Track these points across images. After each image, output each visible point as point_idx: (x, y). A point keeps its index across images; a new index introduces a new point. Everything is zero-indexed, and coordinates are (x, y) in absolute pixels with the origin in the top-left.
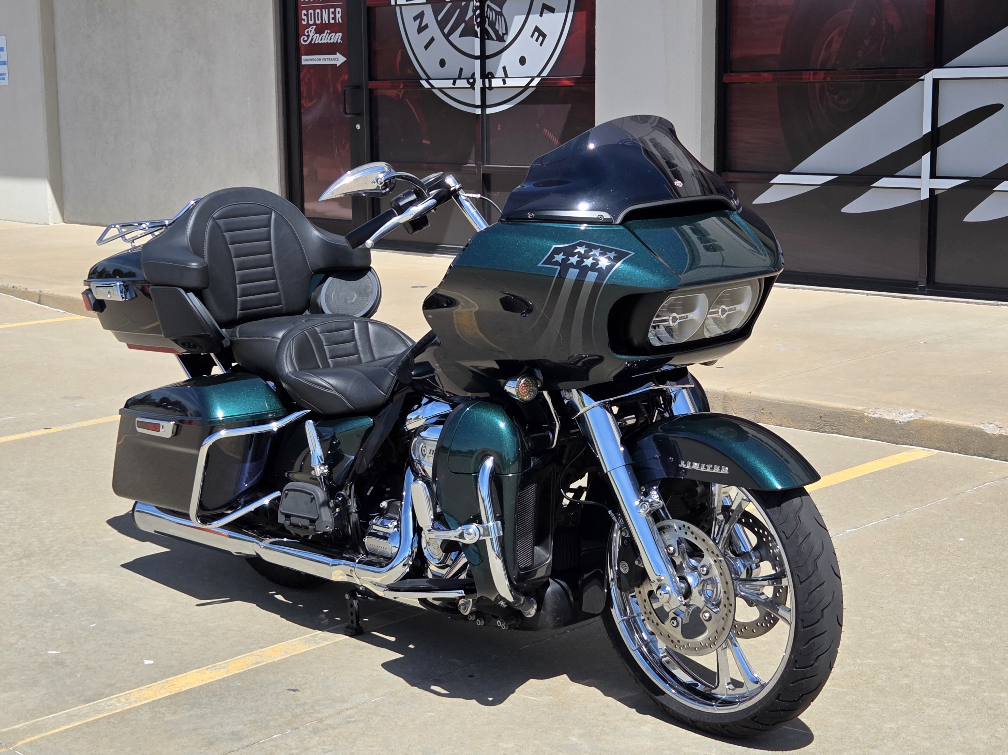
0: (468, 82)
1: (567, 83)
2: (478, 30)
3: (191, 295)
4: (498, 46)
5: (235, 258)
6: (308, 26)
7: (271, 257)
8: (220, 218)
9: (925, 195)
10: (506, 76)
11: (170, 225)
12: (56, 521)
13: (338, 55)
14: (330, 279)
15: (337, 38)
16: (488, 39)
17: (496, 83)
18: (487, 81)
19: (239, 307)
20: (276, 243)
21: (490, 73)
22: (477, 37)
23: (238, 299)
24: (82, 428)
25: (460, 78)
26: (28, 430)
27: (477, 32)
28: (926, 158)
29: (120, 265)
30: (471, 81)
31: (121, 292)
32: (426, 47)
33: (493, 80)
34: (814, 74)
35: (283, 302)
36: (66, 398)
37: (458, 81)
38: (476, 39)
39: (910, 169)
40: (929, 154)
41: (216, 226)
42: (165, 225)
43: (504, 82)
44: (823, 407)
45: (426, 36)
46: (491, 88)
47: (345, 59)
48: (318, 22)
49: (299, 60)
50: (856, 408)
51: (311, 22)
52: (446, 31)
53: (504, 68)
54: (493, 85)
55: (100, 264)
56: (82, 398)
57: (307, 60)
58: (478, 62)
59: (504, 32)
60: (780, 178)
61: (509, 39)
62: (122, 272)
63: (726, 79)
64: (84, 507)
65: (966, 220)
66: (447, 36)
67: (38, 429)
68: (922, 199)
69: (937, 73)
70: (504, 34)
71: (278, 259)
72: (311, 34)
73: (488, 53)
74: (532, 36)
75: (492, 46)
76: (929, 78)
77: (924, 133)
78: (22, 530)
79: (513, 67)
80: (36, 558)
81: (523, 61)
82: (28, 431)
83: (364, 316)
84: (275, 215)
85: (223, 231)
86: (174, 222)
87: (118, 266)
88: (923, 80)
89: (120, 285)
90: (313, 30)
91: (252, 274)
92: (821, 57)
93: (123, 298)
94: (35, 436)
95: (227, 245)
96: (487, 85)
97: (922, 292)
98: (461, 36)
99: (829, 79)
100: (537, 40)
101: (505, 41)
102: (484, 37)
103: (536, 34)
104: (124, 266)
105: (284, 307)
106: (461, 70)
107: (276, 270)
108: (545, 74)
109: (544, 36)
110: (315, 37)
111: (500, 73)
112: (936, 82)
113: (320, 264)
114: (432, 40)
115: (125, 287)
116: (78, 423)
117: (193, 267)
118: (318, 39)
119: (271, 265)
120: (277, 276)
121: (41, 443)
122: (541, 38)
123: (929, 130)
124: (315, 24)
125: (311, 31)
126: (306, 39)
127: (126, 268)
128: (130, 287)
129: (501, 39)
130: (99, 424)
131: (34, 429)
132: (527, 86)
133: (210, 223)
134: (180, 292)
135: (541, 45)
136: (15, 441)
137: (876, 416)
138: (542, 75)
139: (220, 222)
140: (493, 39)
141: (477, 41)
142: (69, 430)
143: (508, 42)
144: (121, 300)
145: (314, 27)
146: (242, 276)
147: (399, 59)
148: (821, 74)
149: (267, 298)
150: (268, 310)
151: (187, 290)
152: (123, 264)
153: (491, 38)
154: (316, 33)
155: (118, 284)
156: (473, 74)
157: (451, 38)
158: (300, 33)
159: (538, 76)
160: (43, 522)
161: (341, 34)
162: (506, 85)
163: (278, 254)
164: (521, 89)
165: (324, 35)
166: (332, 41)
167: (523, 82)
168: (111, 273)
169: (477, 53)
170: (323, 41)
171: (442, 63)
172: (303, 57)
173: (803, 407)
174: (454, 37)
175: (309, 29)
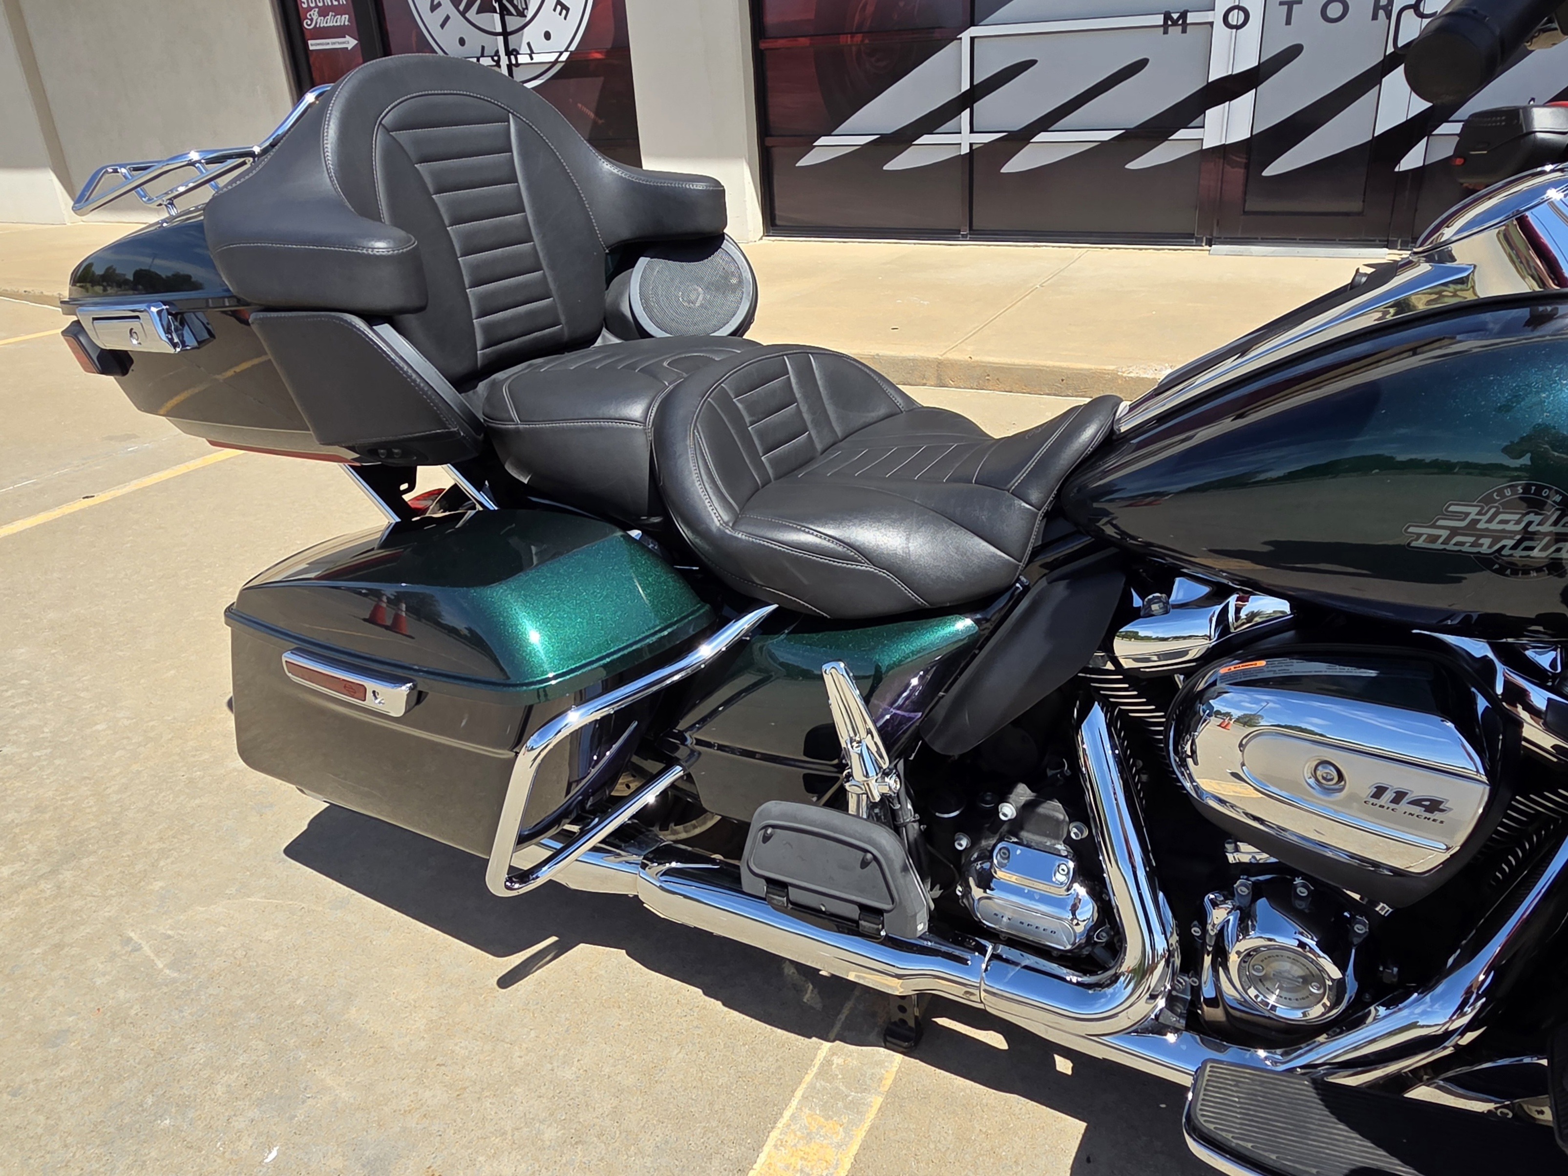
0: (493, 60)
1: (598, 56)
2: (496, 5)
3: (385, 330)
4: (522, 21)
5: (451, 225)
6: (310, 9)
7: (526, 218)
8: (402, 125)
9: (965, 150)
10: (532, 52)
11: (265, 151)
12: (126, 722)
13: (348, 38)
14: (643, 261)
15: (344, 20)
16: (508, 14)
17: (523, 59)
18: (513, 57)
19: (479, 340)
20: (529, 188)
21: (514, 50)
22: (496, 12)
23: (475, 321)
24: (144, 491)
25: (483, 56)
26: (59, 504)
27: (495, 8)
28: (966, 113)
29: (149, 260)
30: (496, 58)
31: (168, 331)
32: (442, 26)
33: (519, 56)
34: (851, 37)
35: (563, 319)
36: (111, 438)
37: (481, 59)
38: (495, 15)
39: (949, 125)
40: (968, 110)
41: (393, 152)
42: (252, 154)
43: (532, 59)
44: (1065, 368)
45: (440, 14)
46: (517, 65)
47: (356, 42)
48: (321, 4)
49: (306, 46)
50: (1107, 368)
51: (313, 5)
52: (461, 8)
53: (529, 44)
54: (520, 61)
55: (97, 257)
56: (135, 436)
57: (314, 45)
58: (501, 39)
59: (524, 6)
60: (823, 141)
61: (530, 14)
62: (160, 276)
63: (763, 45)
64: (172, 672)
65: (1002, 171)
66: (463, 14)
67: (73, 499)
68: (962, 153)
69: (973, 31)
70: (524, 9)
71: (539, 222)
72: (315, 18)
73: (509, 30)
74: (555, 10)
75: (513, 22)
76: (966, 36)
77: (963, 91)
78: (57, 762)
79: (538, 43)
80: (92, 859)
81: (547, 36)
82: (57, 506)
83: (734, 334)
84: (516, 124)
85: (414, 161)
86: (272, 145)
87: (145, 262)
88: (961, 39)
89: (159, 313)
90: (316, 13)
91: (495, 261)
92: (856, 22)
93: (175, 345)
94: (69, 514)
95: (429, 195)
96: (514, 62)
97: (964, 239)
98: (478, 12)
99: (867, 41)
100: (560, 14)
101: (525, 16)
102: (504, 12)
103: (559, 8)
104: (158, 262)
105: (566, 329)
106: (483, 48)
107: (538, 248)
108: (573, 48)
109: (567, 10)
110: (319, 21)
111: (524, 49)
112: (972, 39)
113: (624, 232)
114: (447, 18)
115: (175, 316)
116: (135, 482)
117: (381, 252)
118: (323, 22)
119: (529, 239)
120: (544, 264)
121: (81, 527)
122: (564, 12)
123: (968, 87)
124: (317, 6)
125: (314, 14)
126: (309, 23)
127: (165, 267)
128: (190, 317)
129: (522, 14)
130: (168, 480)
131: (66, 501)
132: (556, 62)
133: (379, 140)
134: (350, 324)
135: (565, 18)
136: (38, 527)
137: (1132, 375)
138: (570, 49)
139: (402, 136)
140: (512, 14)
141: (497, 17)
142: (123, 497)
143: (529, 17)
144: (171, 350)
145: (317, 10)
146: (475, 268)
147: (414, 39)
148: (859, 38)
149: (531, 314)
150: (536, 338)
151: (373, 318)
152: (155, 256)
153: (511, 14)
154: (320, 16)
155: (154, 310)
156: (497, 52)
157: (467, 15)
158: (302, 16)
159: (566, 50)
160: (99, 727)
161: (347, 16)
162: (533, 61)
163: (538, 213)
164: (548, 66)
165: (329, 17)
166: (338, 24)
167: (552, 58)
168: (130, 277)
169: (499, 29)
170: (328, 25)
171: (462, 42)
172: (310, 42)
173: (1040, 370)
174: (472, 14)
175: (312, 13)
